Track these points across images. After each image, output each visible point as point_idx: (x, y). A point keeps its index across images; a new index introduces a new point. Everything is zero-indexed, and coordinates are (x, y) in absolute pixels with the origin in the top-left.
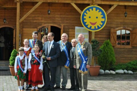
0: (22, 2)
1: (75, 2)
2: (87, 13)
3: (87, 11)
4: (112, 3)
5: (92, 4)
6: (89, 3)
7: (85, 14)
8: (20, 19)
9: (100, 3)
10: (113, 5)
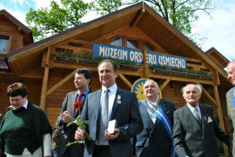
0: (52, 67)
1: (123, 73)
2: (138, 88)
3: (139, 85)
4: (164, 77)
5: (144, 77)
6: (139, 75)
7: (136, 88)
8: (47, 91)
9: (152, 76)
10: (165, 80)
